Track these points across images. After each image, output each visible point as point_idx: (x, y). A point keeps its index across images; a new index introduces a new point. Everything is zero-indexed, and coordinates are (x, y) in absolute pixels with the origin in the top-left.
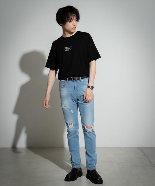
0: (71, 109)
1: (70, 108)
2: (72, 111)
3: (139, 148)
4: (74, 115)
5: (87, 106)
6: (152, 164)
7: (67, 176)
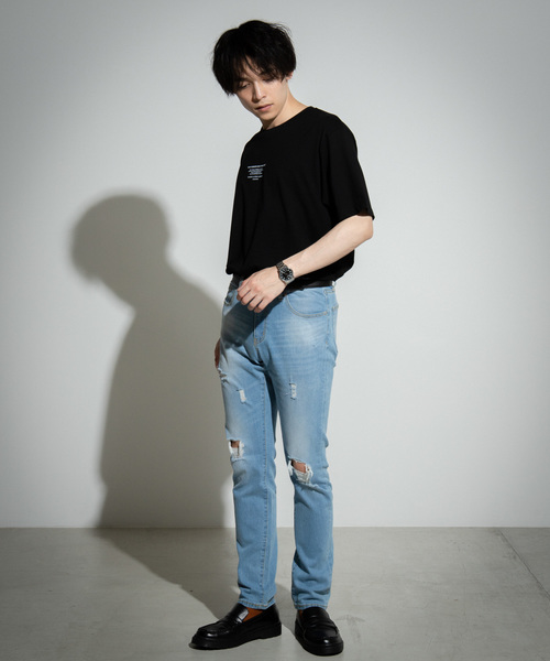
0: (240, 387)
1: (236, 383)
2: (242, 393)
3: (497, 532)
4: (250, 410)
5: (294, 396)
6: (541, 588)
7: (202, 632)
